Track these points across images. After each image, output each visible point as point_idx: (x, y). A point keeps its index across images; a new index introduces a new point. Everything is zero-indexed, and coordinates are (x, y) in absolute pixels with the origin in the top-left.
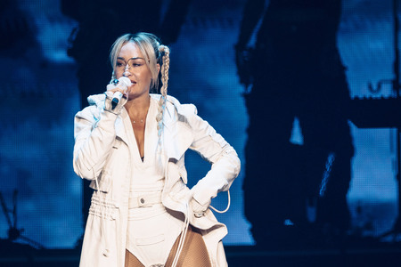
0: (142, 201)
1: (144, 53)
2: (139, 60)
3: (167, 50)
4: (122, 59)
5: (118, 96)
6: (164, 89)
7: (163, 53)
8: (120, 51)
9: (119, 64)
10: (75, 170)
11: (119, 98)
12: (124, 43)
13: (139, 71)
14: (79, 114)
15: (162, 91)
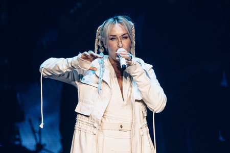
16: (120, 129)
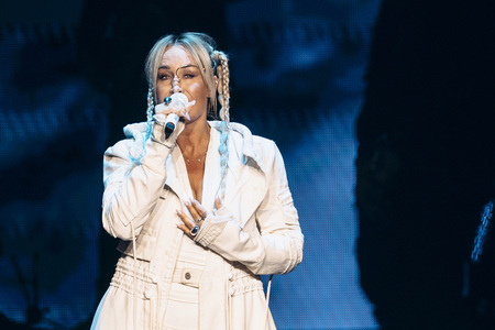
0: (188, 276)
1: (198, 60)
2: (191, 69)
3: (224, 57)
4: (166, 67)
6: (225, 112)
7: (219, 63)
9: (161, 77)
12: (168, 47)
13: (194, 85)
14: (110, 150)
15: (222, 116)
16: (185, 280)
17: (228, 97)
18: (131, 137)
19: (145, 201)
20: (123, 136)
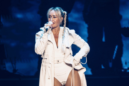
0: (58, 61)
1: (57, 14)
2: (56, 16)
3: (66, 13)
4: (50, 15)
5: (48, 27)
6: (65, 25)
7: (64, 14)
8: (50, 13)
9: (49, 17)
10: (36, 52)
11: (48, 28)
12: (51, 10)
13: (56, 19)
14: (37, 34)
15: (64, 26)
17: (66, 22)
18: (42, 30)
19: (44, 46)
20: (40, 30)
